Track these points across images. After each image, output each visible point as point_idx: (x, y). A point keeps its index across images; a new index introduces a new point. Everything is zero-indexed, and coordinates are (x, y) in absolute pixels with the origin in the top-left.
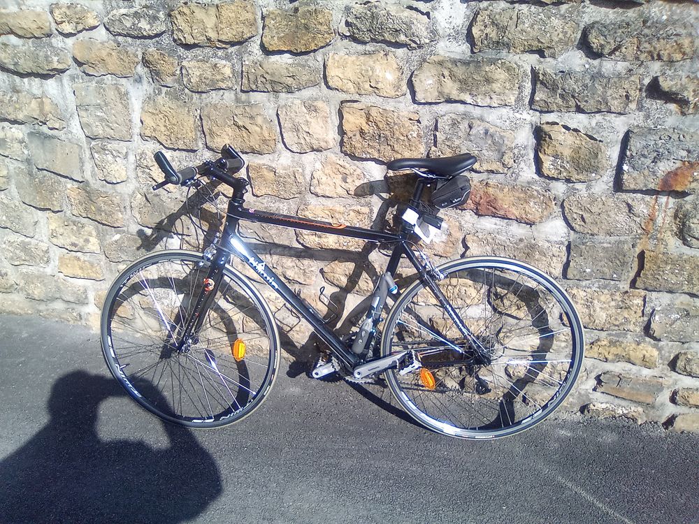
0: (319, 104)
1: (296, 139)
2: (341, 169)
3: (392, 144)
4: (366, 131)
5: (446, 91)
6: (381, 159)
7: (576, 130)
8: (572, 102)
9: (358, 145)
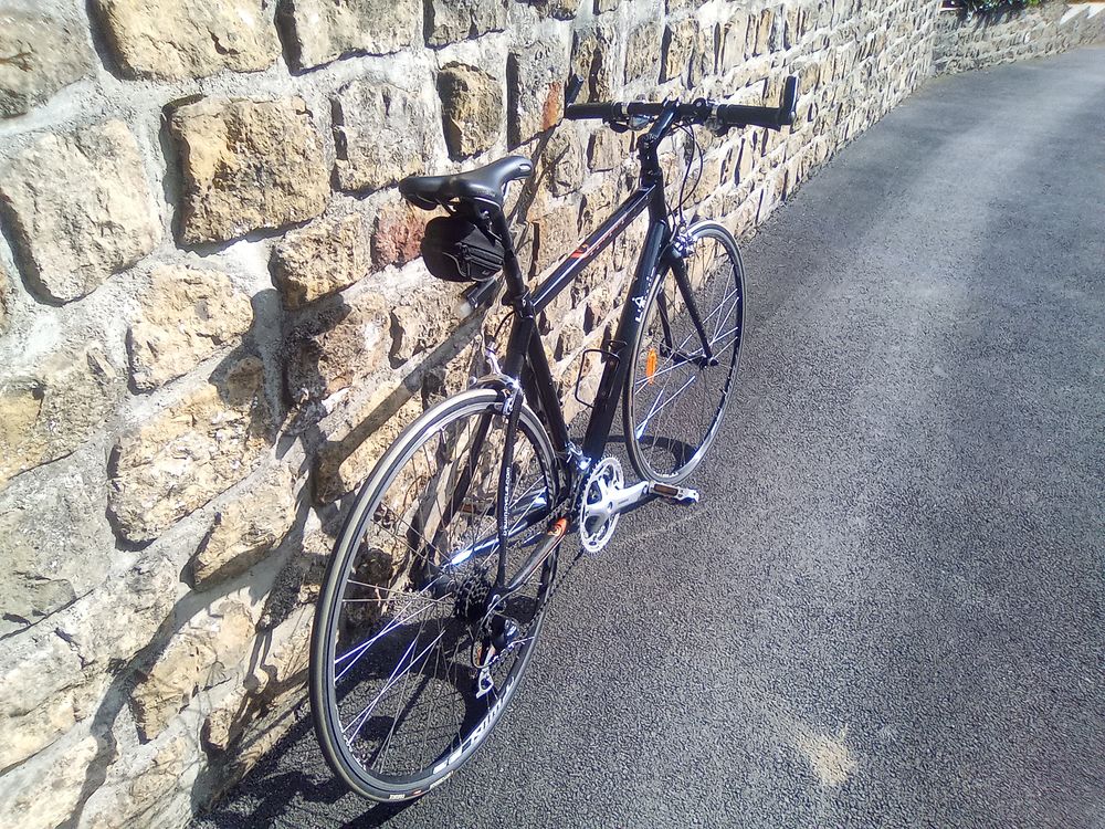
0: (116, 129)
1: (70, 260)
2: (192, 291)
3: (284, 180)
4: (235, 168)
5: (346, 33)
6: (268, 225)
7: (474, 69)
8: (468, 25)
9: (224, 211)
